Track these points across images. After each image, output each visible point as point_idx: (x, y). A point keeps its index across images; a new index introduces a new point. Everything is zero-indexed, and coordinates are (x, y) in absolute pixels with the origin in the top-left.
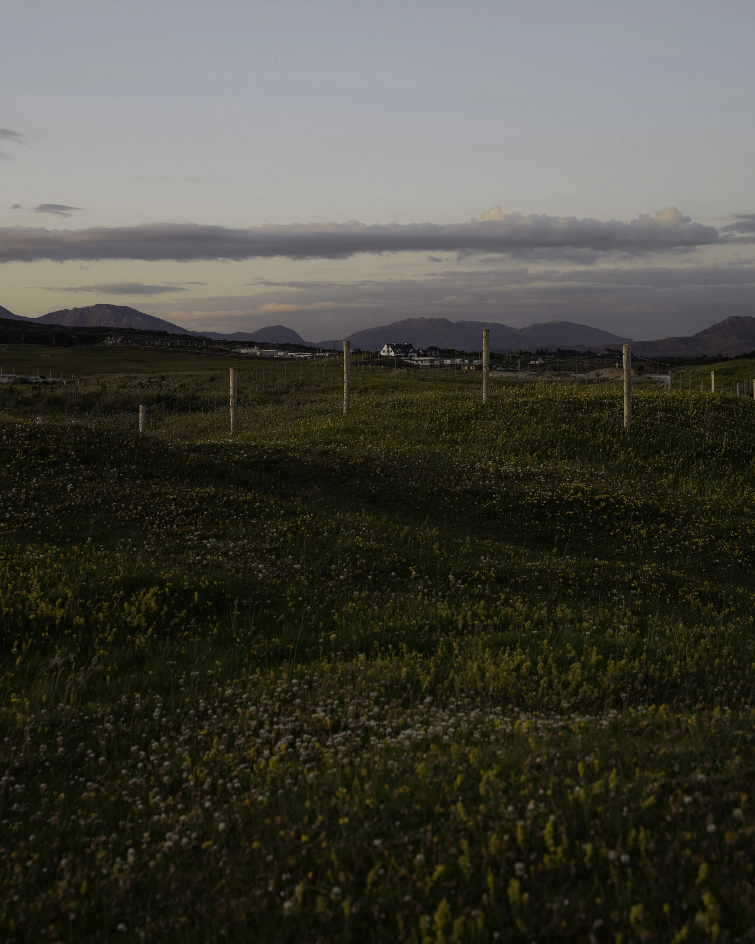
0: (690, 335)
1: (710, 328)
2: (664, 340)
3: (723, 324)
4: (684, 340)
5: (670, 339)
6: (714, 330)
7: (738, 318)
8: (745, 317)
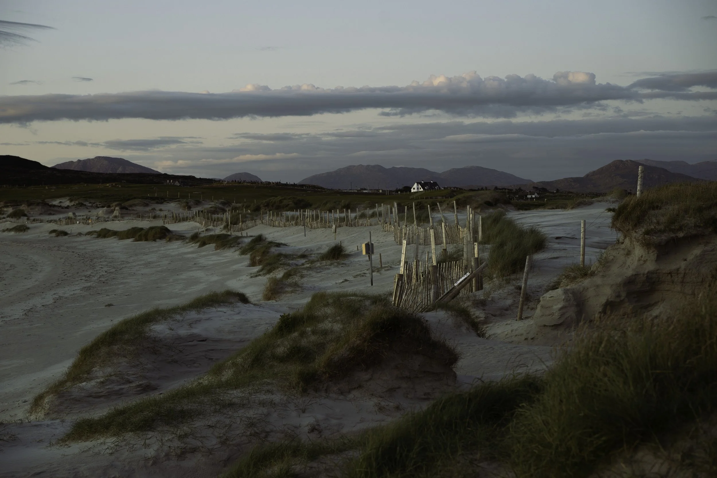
0: (582, 176)
1: (598, 170)
2: (561, 180)
3: (609, 166)
4: (577, 180)
5: (566, 179)
6: (601, 171)
7: (621, 161)
8: (627, 161)
